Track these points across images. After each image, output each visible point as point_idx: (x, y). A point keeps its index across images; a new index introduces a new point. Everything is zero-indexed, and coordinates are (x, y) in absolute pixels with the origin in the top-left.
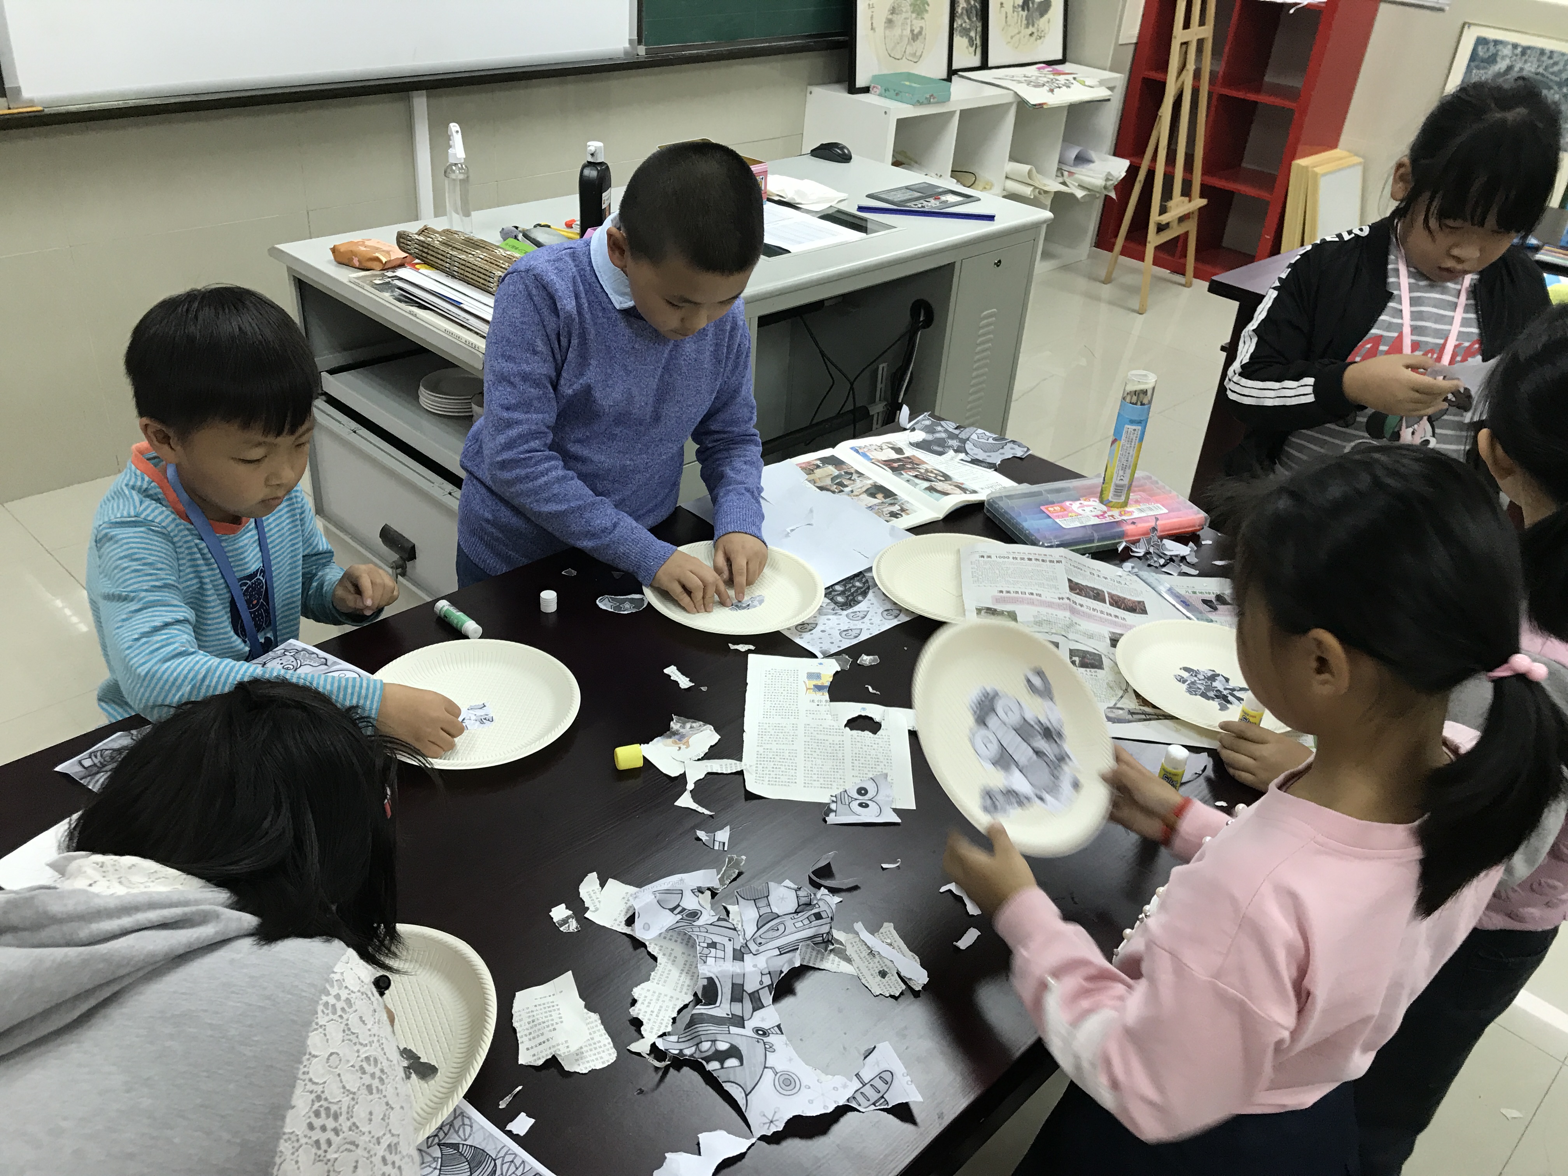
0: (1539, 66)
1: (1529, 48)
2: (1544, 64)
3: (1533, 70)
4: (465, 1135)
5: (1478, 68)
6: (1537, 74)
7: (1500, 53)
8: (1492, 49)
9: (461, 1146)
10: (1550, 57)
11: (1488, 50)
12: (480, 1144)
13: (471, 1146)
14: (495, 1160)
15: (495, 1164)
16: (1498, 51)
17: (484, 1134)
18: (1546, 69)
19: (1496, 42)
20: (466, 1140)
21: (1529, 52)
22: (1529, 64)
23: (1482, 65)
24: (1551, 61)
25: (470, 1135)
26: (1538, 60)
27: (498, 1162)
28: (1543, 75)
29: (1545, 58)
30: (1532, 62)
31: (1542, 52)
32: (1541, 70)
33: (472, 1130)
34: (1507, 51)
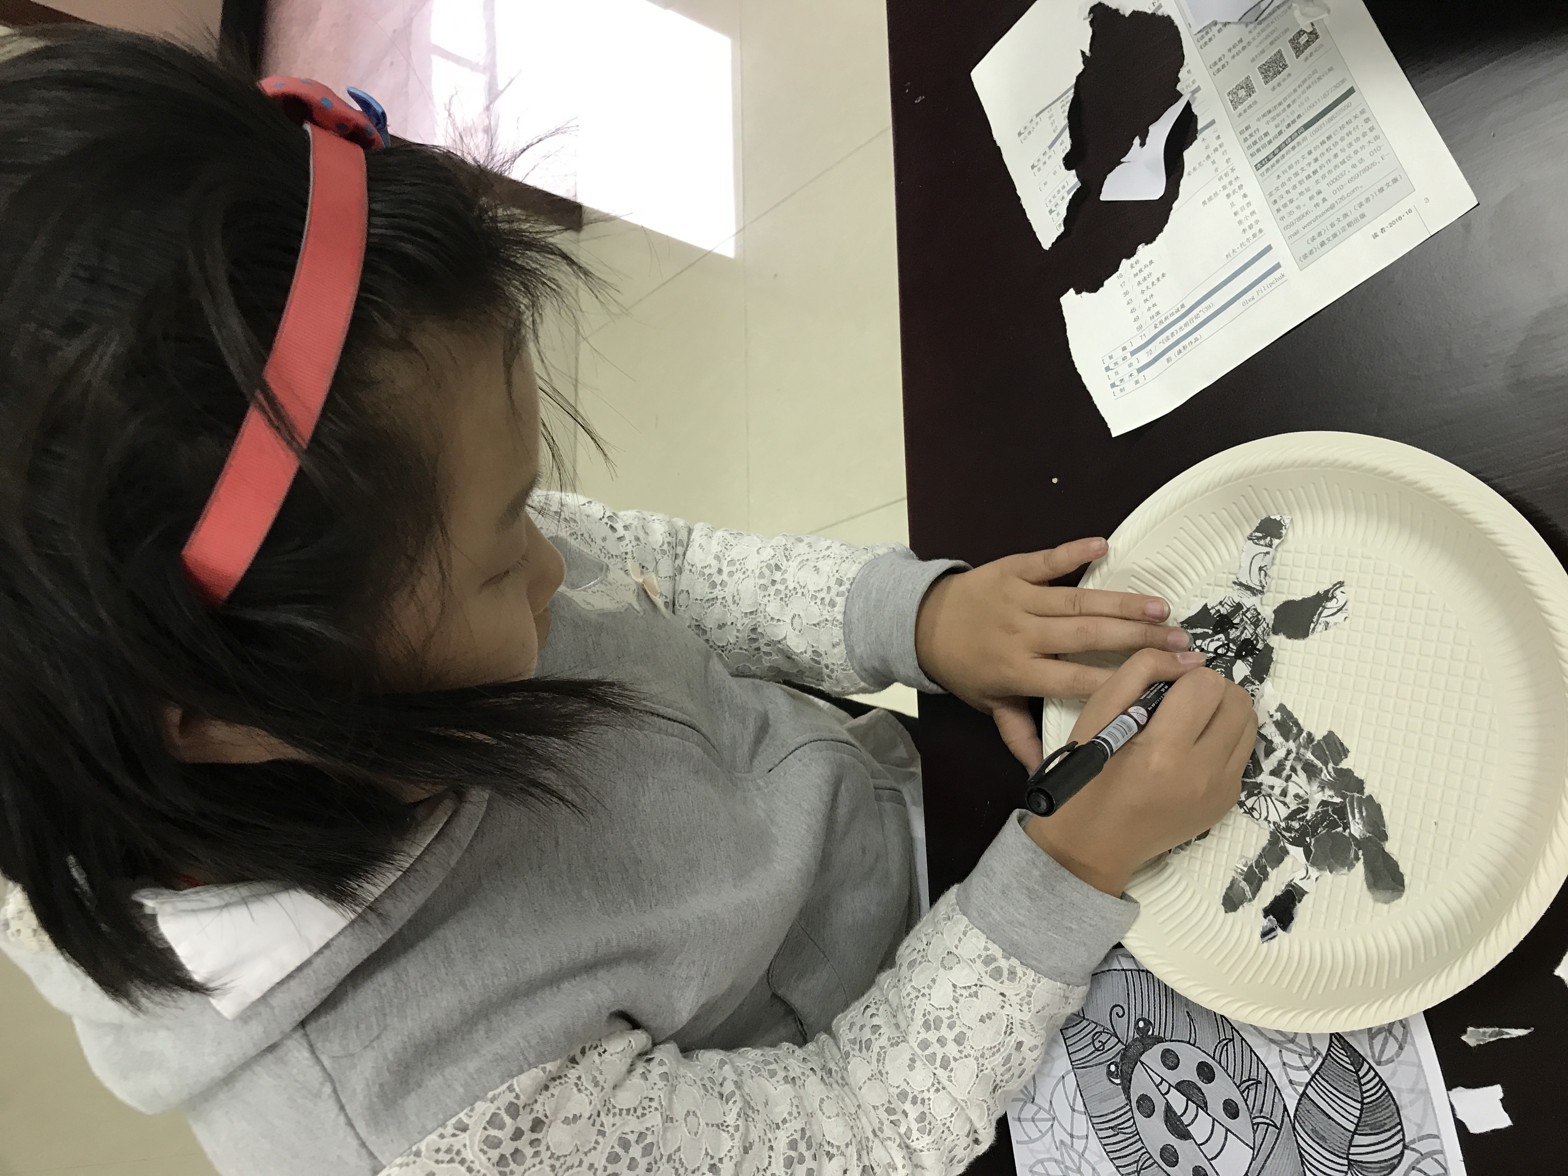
4: (1382, 1052)
9: (1366, 1067)
12: (1400, 1091)
13: (1382, 1082)
14: (1405, 1147)
15: (1402, 1154)
17: (1416, 1083)
20: (1379, 1063)
25: (1391, 1061)
27: (1409, 1157)
33: (1398, 1055)
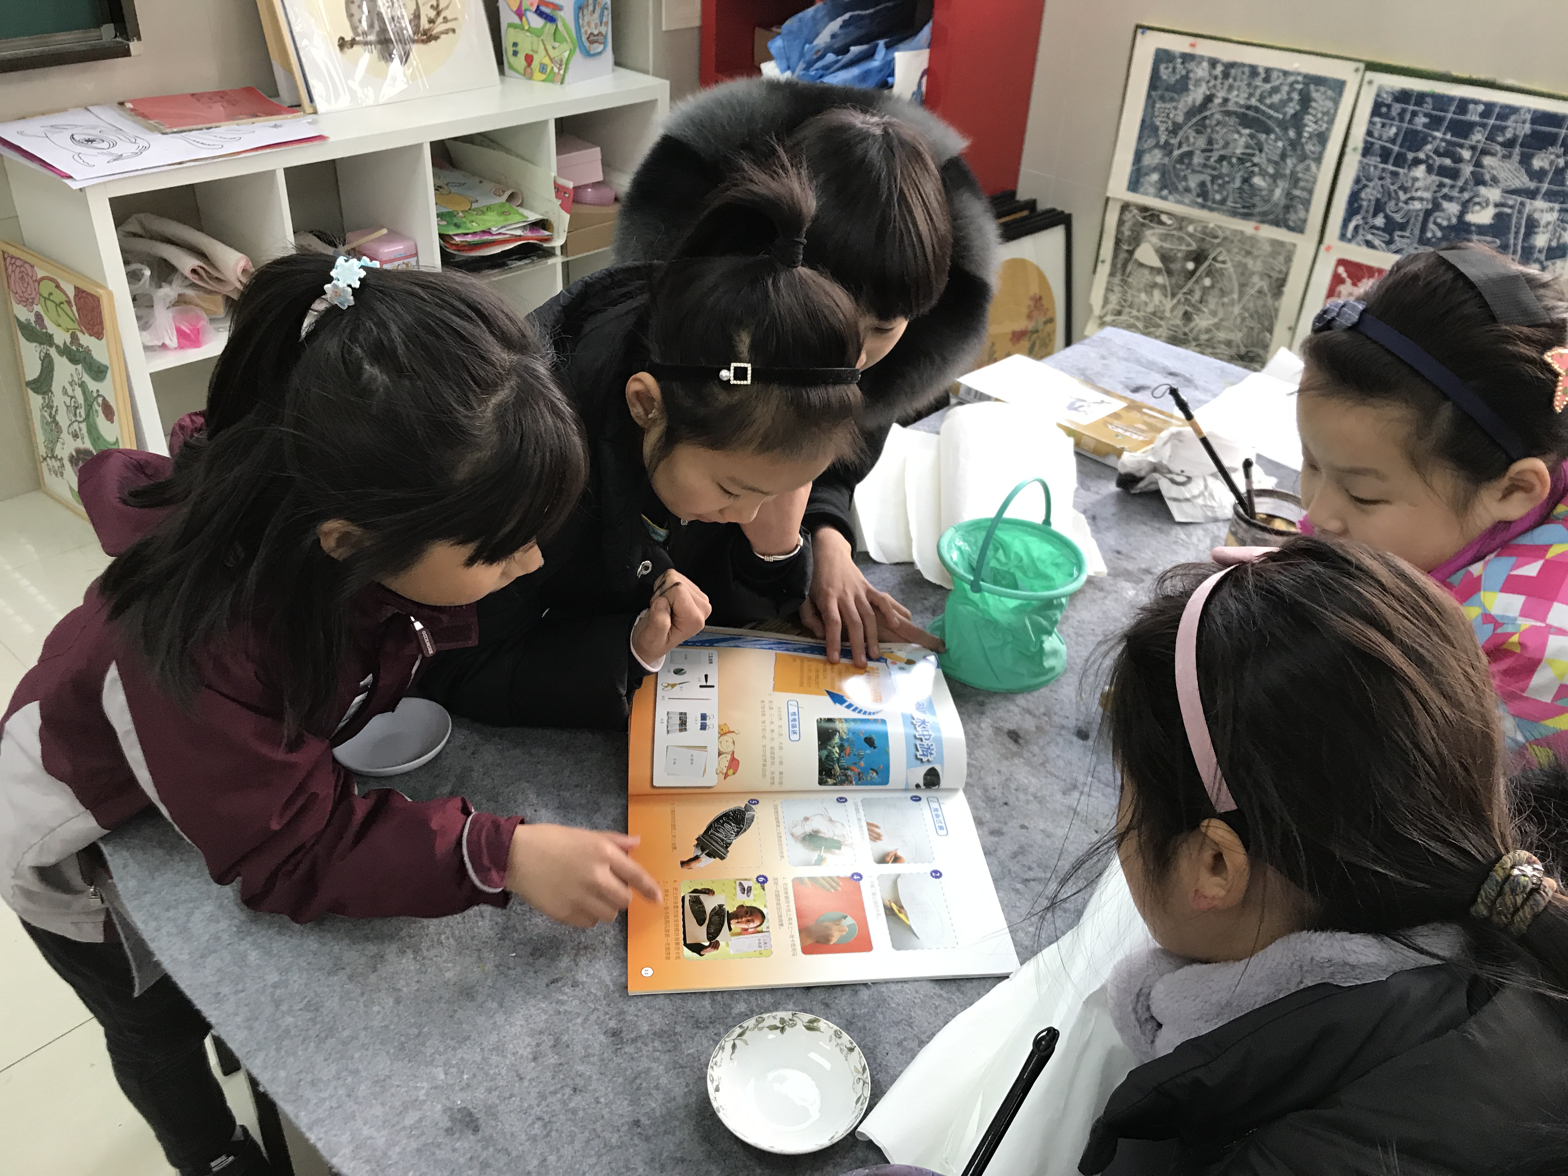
0: (1251, 95)
1: (1232, 65)
2: (1258, 92)
3: (1242, 102)
5: (1162, 98)
6: (1249, 108)
7: (1191, 75)
8: (1181, 71)
10: (1267, 80)
11: (1174, 69)
16: (1188, 72)
18: (1261, 100)
19: (1187, 58)
21: (1233, 71)
22: (1235, 93)
23: (1168, 95)
24: (1268, 86)
26: (1249, 85)
28: (1257, 110)
29: (1258, 82)
30: (1238, 89)
31: (1253, 71)
32: (1253, 102)
34: (1201, 71)
